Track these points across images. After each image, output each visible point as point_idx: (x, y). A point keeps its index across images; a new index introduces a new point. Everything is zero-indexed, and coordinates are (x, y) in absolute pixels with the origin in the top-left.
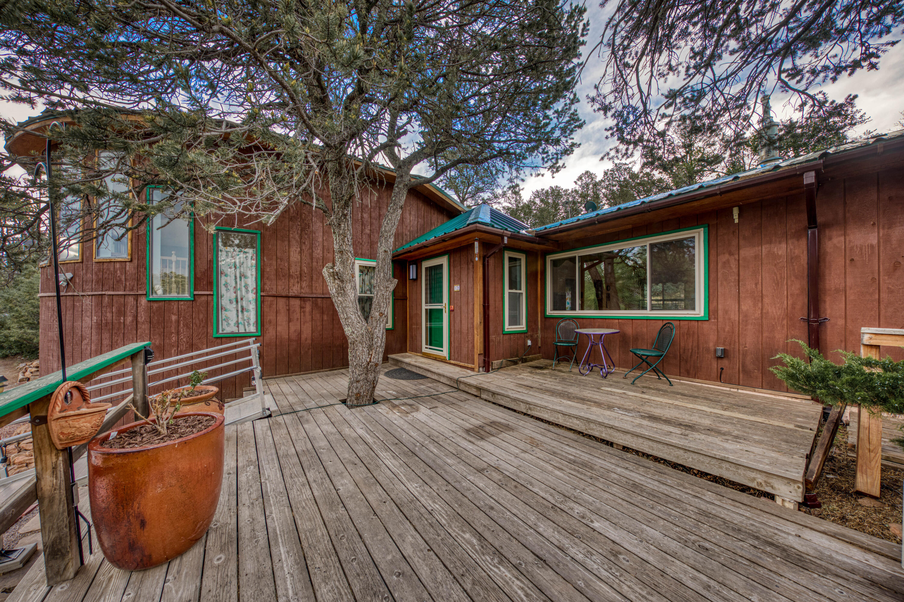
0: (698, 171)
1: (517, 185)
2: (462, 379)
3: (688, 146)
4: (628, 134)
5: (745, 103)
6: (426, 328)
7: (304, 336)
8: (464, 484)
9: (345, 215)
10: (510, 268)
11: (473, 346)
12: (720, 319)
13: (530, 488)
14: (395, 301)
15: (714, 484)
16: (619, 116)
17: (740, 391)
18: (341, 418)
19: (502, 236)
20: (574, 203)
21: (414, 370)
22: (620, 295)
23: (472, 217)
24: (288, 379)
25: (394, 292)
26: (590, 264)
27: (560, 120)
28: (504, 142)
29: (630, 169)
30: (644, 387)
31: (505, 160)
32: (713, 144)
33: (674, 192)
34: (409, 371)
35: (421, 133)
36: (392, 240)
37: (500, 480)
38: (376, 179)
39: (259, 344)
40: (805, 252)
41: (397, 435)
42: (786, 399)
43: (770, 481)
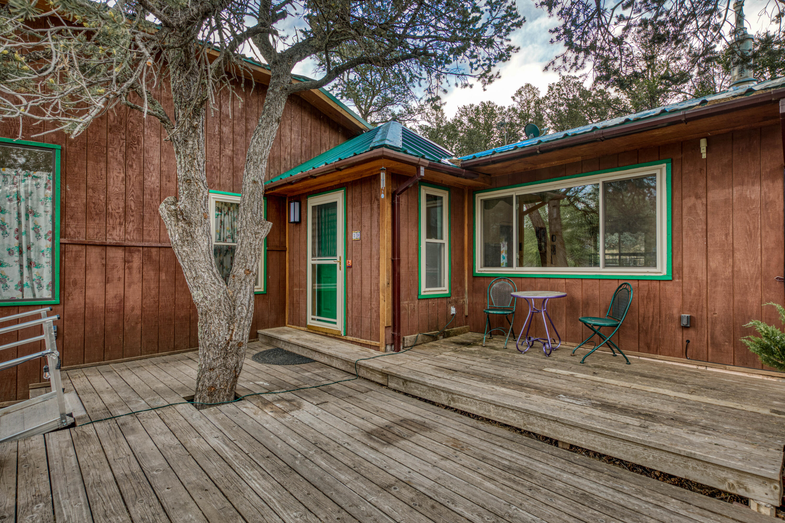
0: (662, 91)
1: (438, 98)
2: (363, 362)
3: (650, 59)
4: (578, 39)
5: (715, 9)
6: (313, 291)
7: (129, 304)
8: (363, 508)
9: (195, 128)
10: (428, 210)
11: (378, 316)
12: (686, 279)
13: (452, 507)
14: (268, 252)
15: (679, 488)
16: (567, 13)
17: (709, 369)
18: (185, 424)
19: (417, 166)
20: (512, 125)
21: (295, 350)
22: (568, 247)
23: (378, 138)
24: (101, 368)
25: (268, 239)
26: (531, 206)
27: (494, 14)
28: (421, 38)
29: (581, 84)
30: (595, 367)
31: (422, 64)
32: (679, 58)
33: (632, 117)
34: (288, 353)
35: (308, 17)
36: (264, 166)
37: (412, 500)
38: (240, 78)
39: (55, 317)
40: (781, 197)
41: (269, 444)
42: (760, 377)
43: (743, 481)
